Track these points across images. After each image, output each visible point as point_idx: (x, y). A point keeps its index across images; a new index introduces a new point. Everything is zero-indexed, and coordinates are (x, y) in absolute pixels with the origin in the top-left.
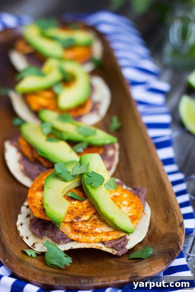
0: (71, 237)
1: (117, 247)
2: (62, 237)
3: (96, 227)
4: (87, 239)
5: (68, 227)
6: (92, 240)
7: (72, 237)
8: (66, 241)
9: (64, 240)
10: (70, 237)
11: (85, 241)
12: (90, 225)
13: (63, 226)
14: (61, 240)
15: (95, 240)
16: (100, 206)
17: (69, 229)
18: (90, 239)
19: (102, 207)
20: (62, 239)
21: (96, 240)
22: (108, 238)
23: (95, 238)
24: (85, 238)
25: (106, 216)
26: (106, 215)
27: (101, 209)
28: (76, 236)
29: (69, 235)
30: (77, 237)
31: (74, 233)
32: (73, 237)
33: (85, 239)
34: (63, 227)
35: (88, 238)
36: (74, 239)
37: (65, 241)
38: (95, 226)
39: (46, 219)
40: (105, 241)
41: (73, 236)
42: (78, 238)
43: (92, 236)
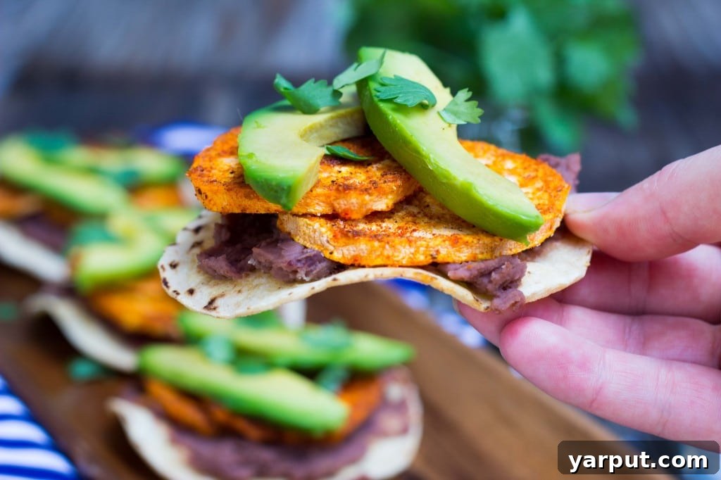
0: (331, 253)
1: (490, 282)
2: (304, 256)
3: (414, 228)
4: (386, 253)
5: (321, 226)
6: (403, 258)
7: (337, 256)
8: (318, 270)
9: (309, 266)
10: (328, 255)
11: (379, 262)
12: (397, 225)
13: (305, 228)
14: (299, 265)
15: (411, 256)
16: (424, 153)
17: (323, 230)
18: (396, 254)
19: (431, 156)
20: (303, 262)
21: (417, 257)
22: (458, 254)
23: (412, 250)
24: (378, 253)
25: (445, 181)
26: (446, 177)
27: (427, 161)
28: (348, 250)
29: (327, 249)
30: (353, 253)
31: (342, 241)
32: (340, 256)
33: (379, 256)
34: (307, 232)
35: (388, 251)
36: (342, 261)
37: (312, 268)
38: (411, 226)
39: (248, 212)
40: (448, 263)
41: (340, 254)
42: (356, 253)
43: (401, 243)
